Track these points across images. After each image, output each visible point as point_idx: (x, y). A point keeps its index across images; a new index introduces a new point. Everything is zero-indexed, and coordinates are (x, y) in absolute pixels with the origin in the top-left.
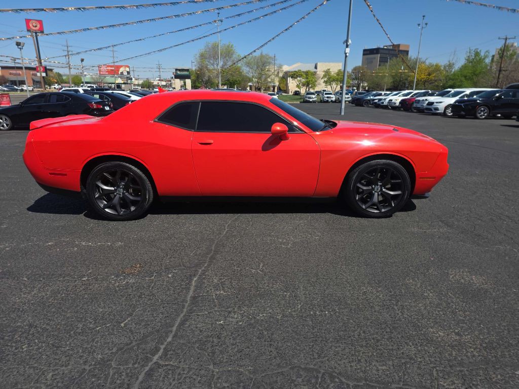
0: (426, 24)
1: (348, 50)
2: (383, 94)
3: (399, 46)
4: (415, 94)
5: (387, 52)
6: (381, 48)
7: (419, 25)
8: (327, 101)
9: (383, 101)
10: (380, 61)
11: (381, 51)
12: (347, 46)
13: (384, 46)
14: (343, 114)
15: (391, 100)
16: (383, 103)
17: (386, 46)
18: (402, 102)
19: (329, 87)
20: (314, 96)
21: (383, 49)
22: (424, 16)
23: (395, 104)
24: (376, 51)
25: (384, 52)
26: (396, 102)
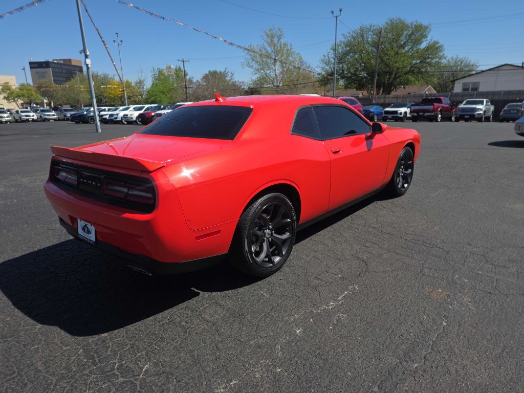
0: (122, 41)
1: (88, 61)
2: (107, 109)
3: (70, 60)
4: (148, 109)
5: (59, 66)
6: (51, 62)
7: (114, 41)
8: (27, 121)
9: (116, 116)
10: (53, 76)
11: (51, 65)
12: (86, 57)
13: (53, 60)
14: (100, 131)
15: (127, 115)
16: (116, 118)
17: (56, 60)
18: (140, 116)
19: (14, 104)
20: (5, 115)
21: (53, 63)
22: (117, 33)
23: (132, 118)
24: (46, 65)
25: (55, 66)
26: (132, 116)
